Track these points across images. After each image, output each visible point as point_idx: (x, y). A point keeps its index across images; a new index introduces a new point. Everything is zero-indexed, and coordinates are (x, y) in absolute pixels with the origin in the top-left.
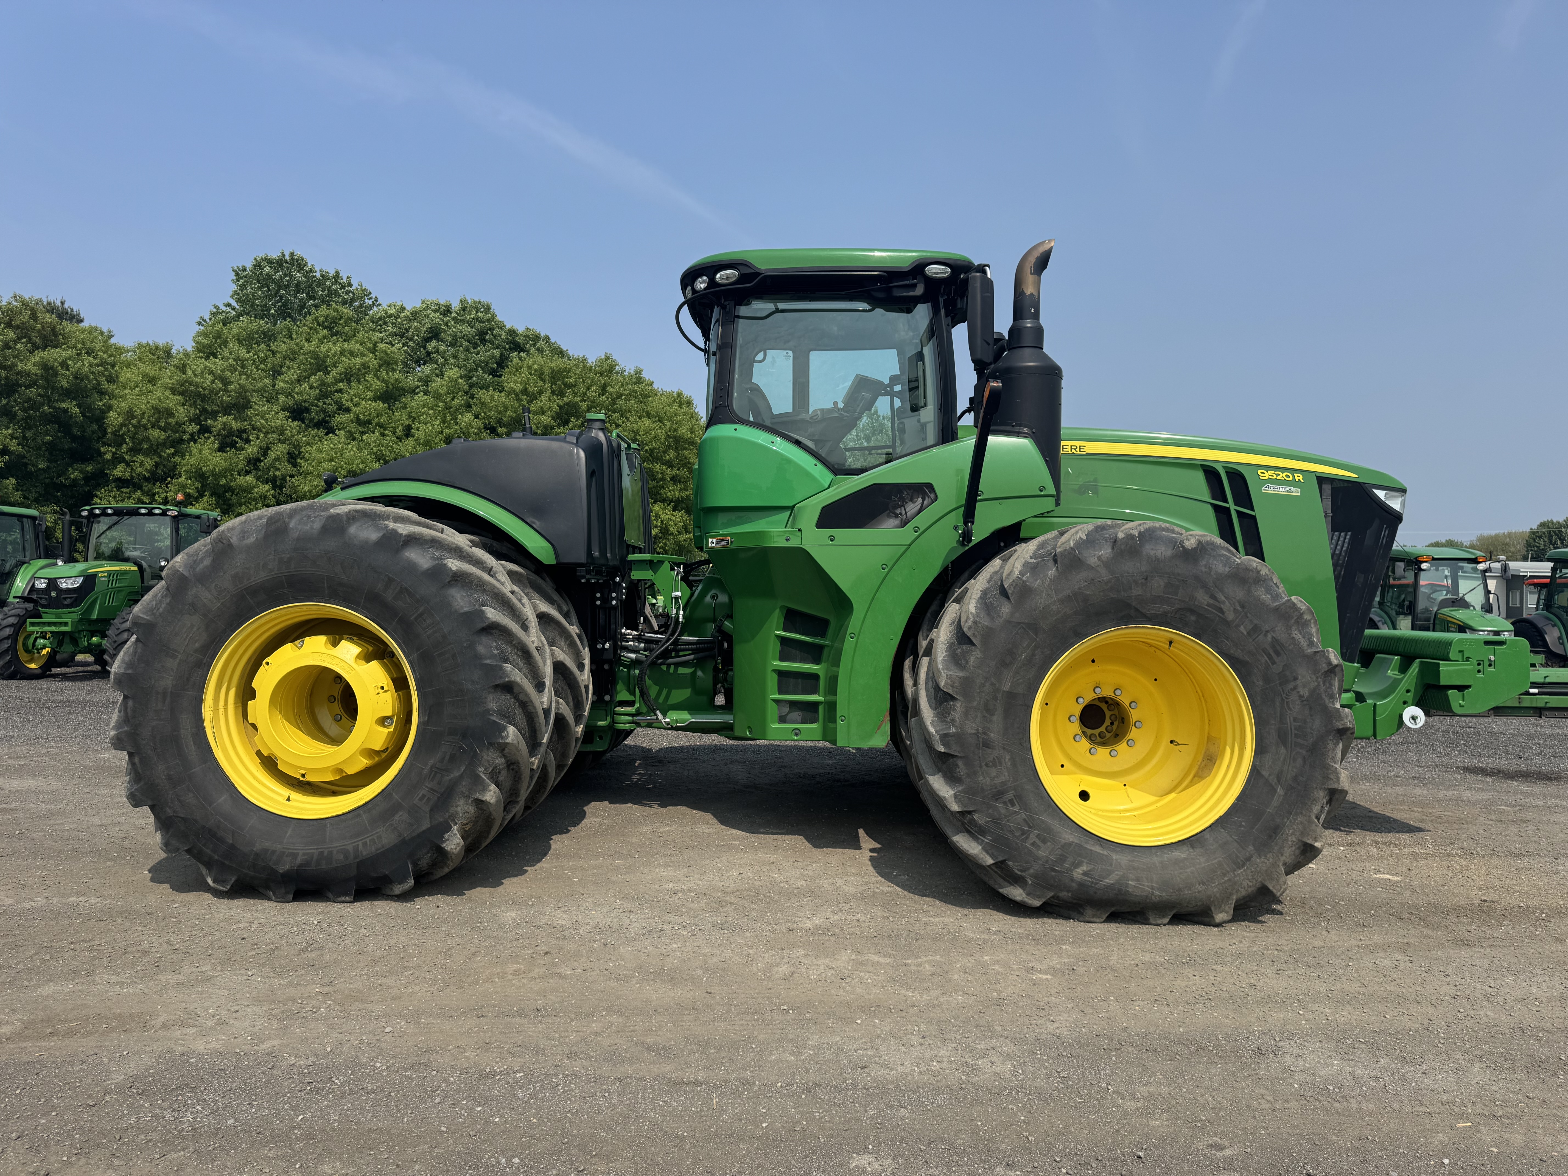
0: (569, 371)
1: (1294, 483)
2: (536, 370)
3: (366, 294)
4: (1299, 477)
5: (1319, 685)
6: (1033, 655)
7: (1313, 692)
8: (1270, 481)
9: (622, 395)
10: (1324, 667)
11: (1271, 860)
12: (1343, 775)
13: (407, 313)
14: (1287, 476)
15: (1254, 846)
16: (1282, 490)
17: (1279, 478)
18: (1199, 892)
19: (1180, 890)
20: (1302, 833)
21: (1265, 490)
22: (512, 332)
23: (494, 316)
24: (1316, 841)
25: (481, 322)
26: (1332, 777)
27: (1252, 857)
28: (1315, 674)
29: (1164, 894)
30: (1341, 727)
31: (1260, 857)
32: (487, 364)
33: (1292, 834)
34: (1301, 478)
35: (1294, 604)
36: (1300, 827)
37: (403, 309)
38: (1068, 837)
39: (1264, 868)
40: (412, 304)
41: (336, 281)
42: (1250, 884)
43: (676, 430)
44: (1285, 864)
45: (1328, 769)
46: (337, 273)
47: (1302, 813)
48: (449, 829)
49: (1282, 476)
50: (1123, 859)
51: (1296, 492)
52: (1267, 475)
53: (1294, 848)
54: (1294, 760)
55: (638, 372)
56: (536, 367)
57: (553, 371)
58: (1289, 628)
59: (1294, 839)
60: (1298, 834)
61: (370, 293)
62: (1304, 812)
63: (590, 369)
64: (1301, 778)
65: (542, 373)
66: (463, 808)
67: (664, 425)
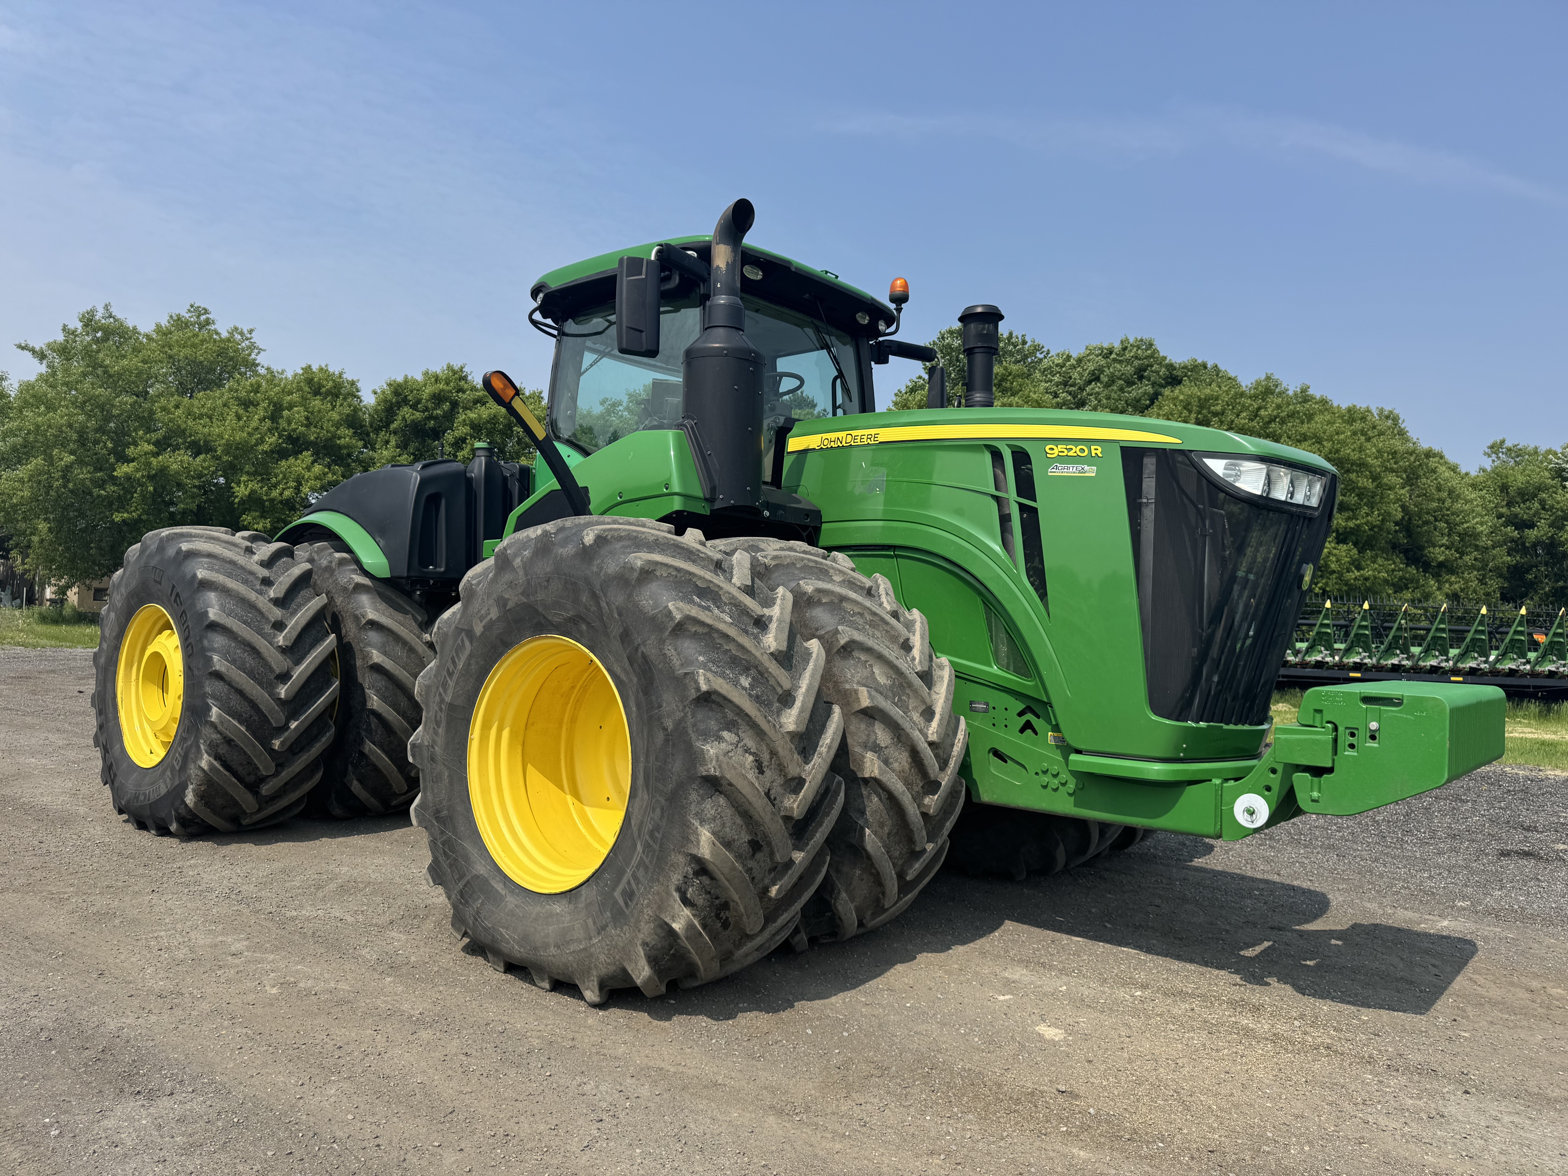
0: (1217, 399)
1: (1090, 460)
2: (1181, 401)
3: (1037, 348)
4: (1096, 450)
5: (686, 715)
6: (469, 664)
7: (679, 723)
8: (1061, 459)
9: (1276, 417)
10: (693, 694)
11: (628, 935)
12: (703, 838)
13: (1073, 361)
14: (1082, 450)
15: (611, 914)
16: (1072, 471)
17: (1071, 454)
18: (554, 956)
19: (536, 949)
20: (660, 908)
21: (1052, 472)
22: (1171, 367)
23: (1156, 351)
24: (674, 921)
25: (1139, 359)
26: (693, 839)
27: (607, 926)
28: (682, 702)
29: (522, 950)
30: (704, 774)
31: (616, 929)
32: (1138, 401)
33: (648, 906)
34: (1098, 452)
35: (670, 612)
36: (656, 898)
37: (1069, 357)
38: (480, 869)
39: (621, 944)
40: (1076, 352)
41: (1009, 341)
42: (608, 960)
43: (1337, 451)
44: (645, 944)
45: (688, 827)
46: (1011, 334)
47: (658, 880)
48: (186, 787)
49: (1075, 450)
50: (511, 901)
51: (1091, 471)
52: (1056, 451)
53: (652, 925)
54: (654, 810)
55: (1304, 391)
56: (1181, 397)
57: (1200, 399)
58: (662, 641)
59: (650, 912)
60: (655, 906)
61: (1043, 347)
62: (661, 879)
63: (1242, 395)
64: (656, 834)
65: (1189, 404)
66: (192, 771)
67: (1324, 447)
